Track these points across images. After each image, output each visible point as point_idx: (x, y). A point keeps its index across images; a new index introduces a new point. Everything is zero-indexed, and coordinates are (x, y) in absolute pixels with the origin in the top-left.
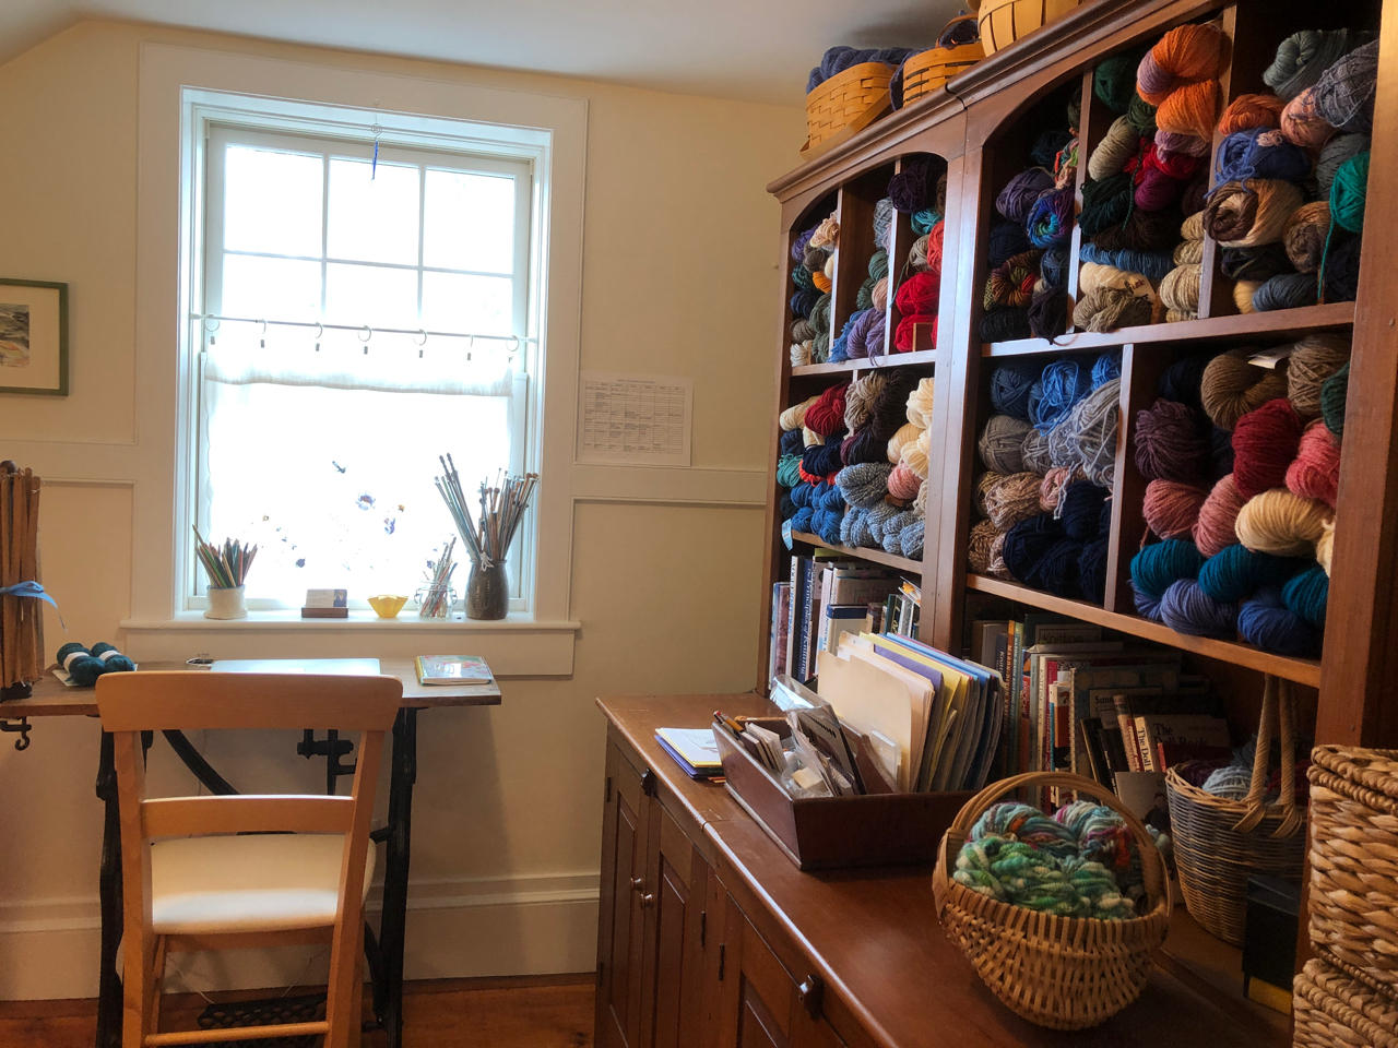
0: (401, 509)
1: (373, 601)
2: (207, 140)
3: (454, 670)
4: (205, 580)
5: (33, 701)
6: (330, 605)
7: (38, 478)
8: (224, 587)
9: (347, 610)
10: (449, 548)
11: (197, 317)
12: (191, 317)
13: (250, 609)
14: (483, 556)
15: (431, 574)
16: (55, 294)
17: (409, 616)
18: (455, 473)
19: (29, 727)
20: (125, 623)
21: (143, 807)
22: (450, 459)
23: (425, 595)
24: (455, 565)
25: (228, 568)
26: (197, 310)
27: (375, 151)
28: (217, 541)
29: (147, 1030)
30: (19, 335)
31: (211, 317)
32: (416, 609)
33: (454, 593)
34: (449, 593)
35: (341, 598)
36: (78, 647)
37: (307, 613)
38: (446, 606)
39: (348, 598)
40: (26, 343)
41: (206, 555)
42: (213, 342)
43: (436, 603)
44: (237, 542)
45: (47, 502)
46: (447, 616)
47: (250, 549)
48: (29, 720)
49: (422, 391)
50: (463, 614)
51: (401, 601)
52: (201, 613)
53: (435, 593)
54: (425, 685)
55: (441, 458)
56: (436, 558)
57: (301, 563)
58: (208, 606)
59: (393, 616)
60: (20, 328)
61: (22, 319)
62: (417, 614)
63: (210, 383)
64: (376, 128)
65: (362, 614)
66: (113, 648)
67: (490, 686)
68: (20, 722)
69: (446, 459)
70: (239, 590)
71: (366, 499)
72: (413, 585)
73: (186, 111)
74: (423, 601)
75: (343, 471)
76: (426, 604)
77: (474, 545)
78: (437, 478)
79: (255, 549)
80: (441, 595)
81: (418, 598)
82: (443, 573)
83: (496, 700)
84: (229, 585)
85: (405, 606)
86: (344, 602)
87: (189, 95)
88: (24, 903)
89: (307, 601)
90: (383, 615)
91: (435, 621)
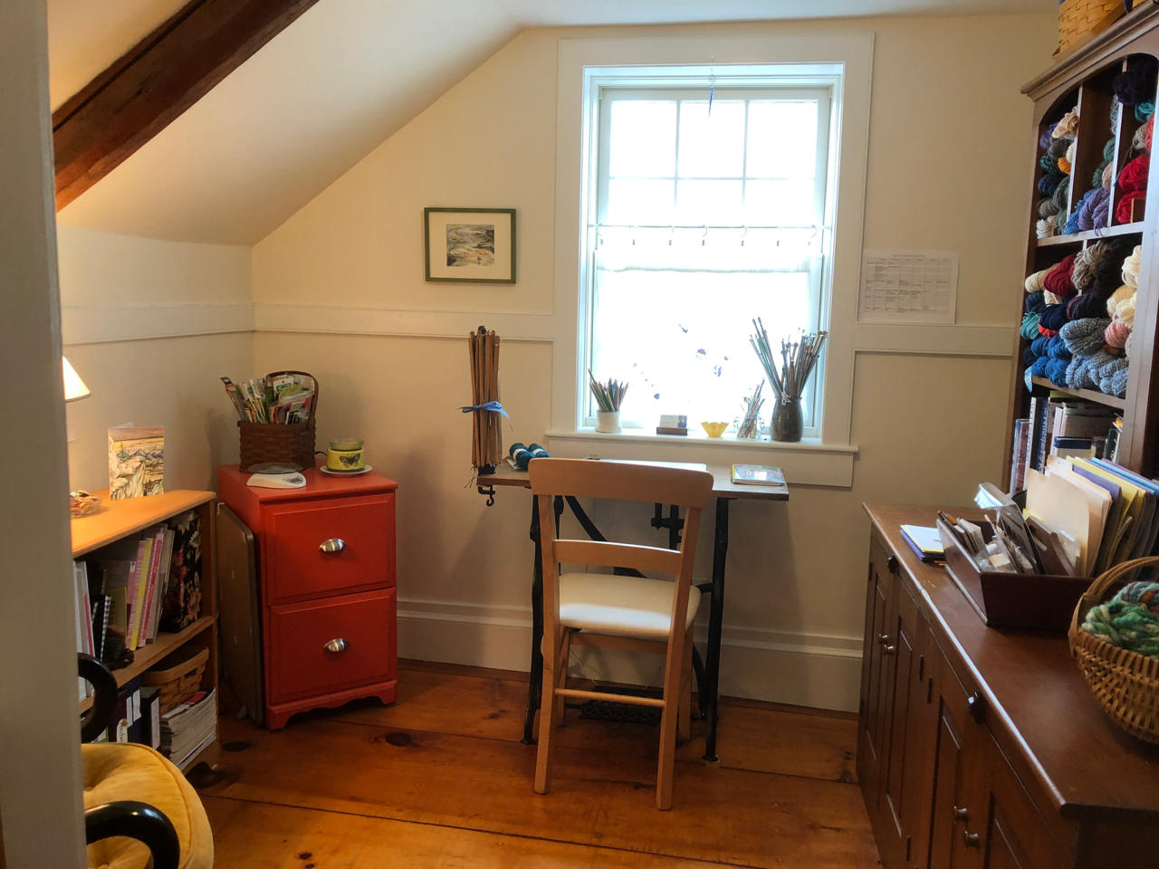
0: (726, 359)
1: (704, 424)
2: (600, 101)
3: (761, 475)
4: (596, 406)
5: (498, 475)
6: (676, 426)
7: (498, 337)
8: (607, 411)
9: (686, 430)
10: (759, 388)
11: (592, 226)
12: (588, 226)
13: (624, 427)
14: (784, 394)
15: (746, 406)
16: (508, 216)
17: (730, 436)
18: (764, 332)
19: (494, 493)
20: (548, 432)
21: (554, 543)
22: (760, 321)
23: (741, 422)
24: (764, 400)
25: (609, 398)
26: (592, 221)
27: (710, 93)
28: (604, 383)
29: (556, 685)
30: (488, 245)
31: (600, 225)
32: (734, 432)
33: (762, 421)
34: (758, 421)
35: (683, 421)
36: (520, 445)
37: (660, 431)
38: (756, 430)
39: (688, 422)
40: (492, 250)
41: (596, 389)
42: (602, 243)
43: (749, 428)
44: (616, 381)
45: (504, 352)
46: (757, 437)
47: (624, 386)
48: (495, 487)
49: (743, 271)
50: (769, 437)
51: (724, 425)
52: (593, 428)
53: (747, 420)
54: (735, 483)
55: (754, 321)
56: (751, 395)
57: (657, 396)
58: (597, 423)
59: (718, 436)
60: (489, 241)
61: (490, 234)
62: (735, 435)
63: (600, 271)
64: (712, 77)
65: (696, 433)
66: (540, 447)
67: (782, 488)
68: (488, 489)
69: (757, 321)
70: (614, 413)
71: (702, 351)
72: (731, 417)
73: (587, 83)
74: (740, 426)
75: (686, 331)
76: (742, 428)
77: (778, 386)
78: (751, 336)
79: (627, 386)
80: (753, 420)
81: (736, 424)
82: (755, 406)
83: (784, 498)
84: (611, 410)
85: (728, 429)
86: (685, 425)
87: (589, 72)
88: (492, 606)
89: (661, 423)
90: (712, 435)
91: (748, 441)
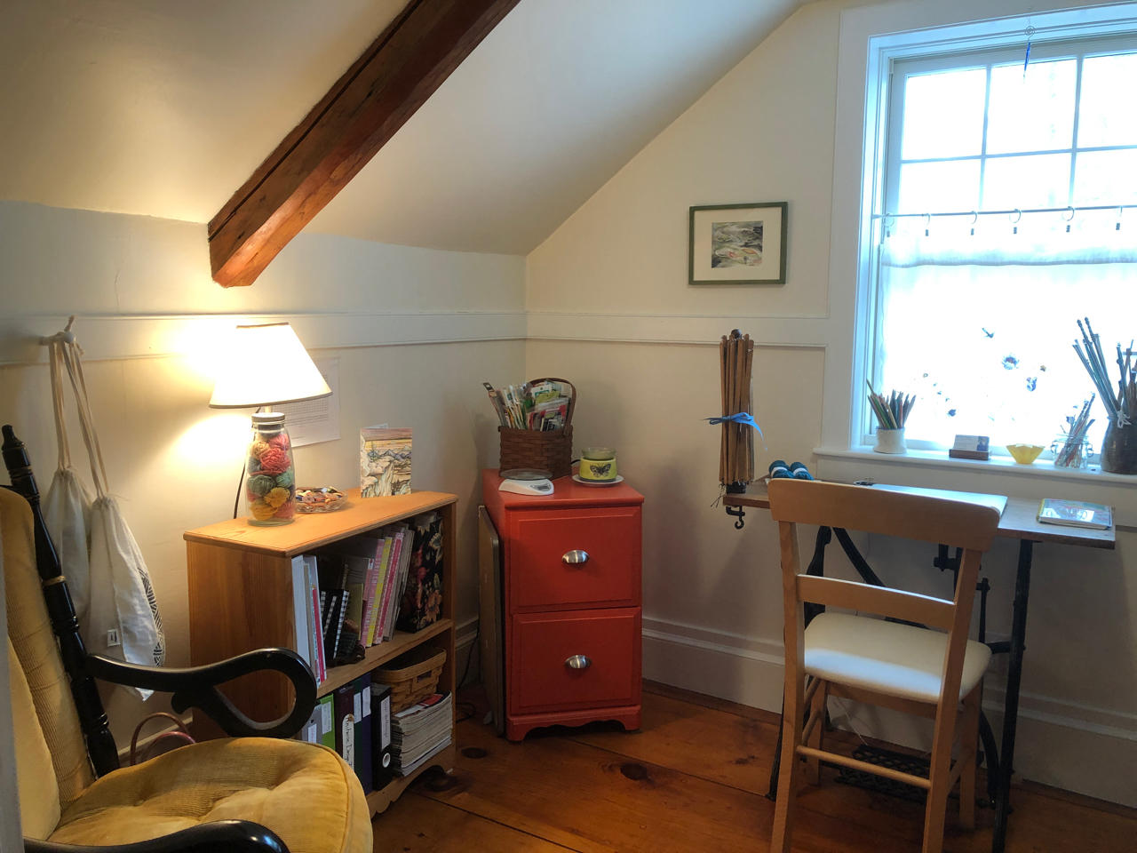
0: (1043, 369)
1: (1011, 448)
2: (891, 76)
3: (1087, 516)
4: (876, 423)
5: (746, 496)
6: (974, 449)
7: (752, 341)
8: (888, 429)
9: (987, 454)
10: (1088, 405)
11: (877, 217)
12: (873, 217)
13: (909, 448)
14: (1120, 414)
15: (1068, 427)
17: (1044, 463)
18: (1095, 337)
19: (744, 514)
20: (816, 450)
21: (797, 578)
22: (1087, 323)
23: (1061, 447)
24: (1092, 421)
25: (892, 414)
26: (878, 211)
27: (1028, 51)
28: (886, 395)
30: (756, 243)
31: (888, 215)
32: (1051, 459)
33: (1089, 447)
34: (1084, 447)
35: (984, 443)
36: (781, 463)
37: (953, 454)
38: (1080, 459)
39: (990, 444)
40: (760, 248)
41: (877, 403)
42: (888, 236)
43: (1071, 452)
44: (901, 394)
45: (758, 359)
46: (1081, 466)
47: (910, 400)
48: (745, 509)
49: (1068, 262)
50: (1098, 467)
51: (1036, 451)
52: (871, 447)
53: (1068, 445)
54: (1042, 522)
55: (1079, 322)
56: (1076, 414)
57: (952, 413)
58: (876, 442)
59: (1029, 462)
60: (757, 238)
61: (758, 231)
62: (1052, 463)
63: (885, 268)
64: (1029, 31)
65: (1001, 459)
66: (804, 467)
68: (737, 509)
69: (1083, 323)
70: (897, 431)
71: (1010, 360)
72: (1048, 436)
73: (873, 57)
74: (1059, 451)
75: (991, 336)
76: (1061, 454)
77: (1112, 405)
78: (1076, 341)
79: (914, 398)
80: (1077, 446)
81: (1053, 449)
82: (1079, 427)
83: (1109, 545)
84: (892, 427)
85: (1041, 455)
86: (986, 448)
87: (875, 43)
89: (956, 444)
90: (1020, 461)
91: (1069, 470)
